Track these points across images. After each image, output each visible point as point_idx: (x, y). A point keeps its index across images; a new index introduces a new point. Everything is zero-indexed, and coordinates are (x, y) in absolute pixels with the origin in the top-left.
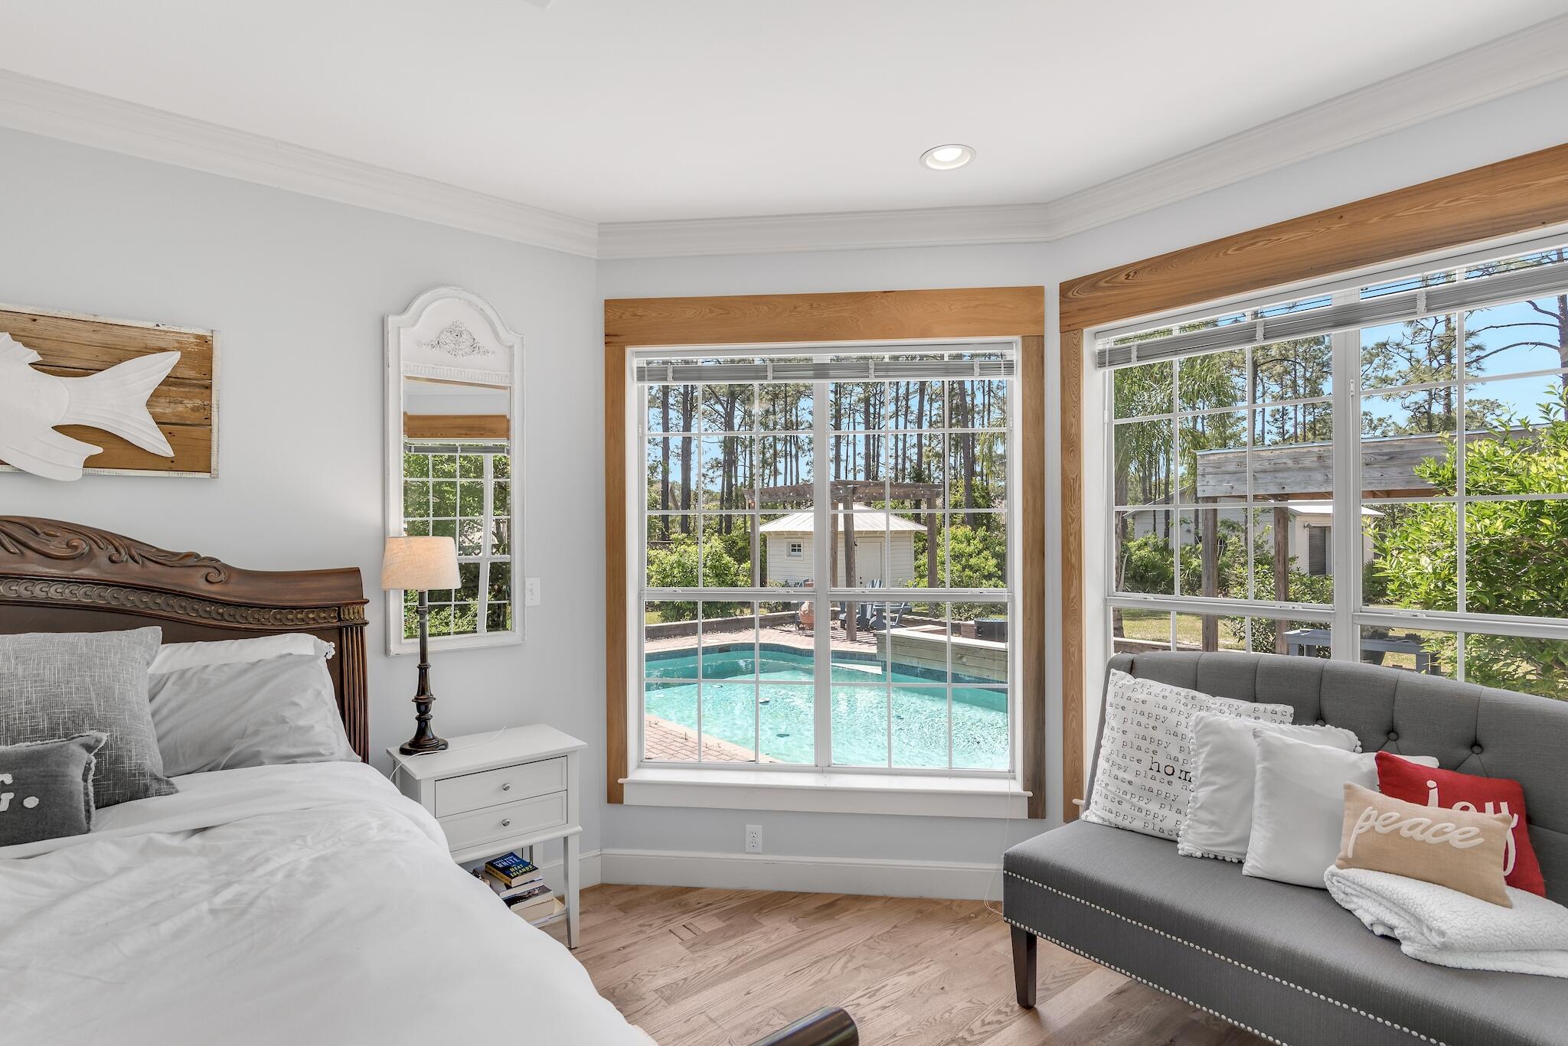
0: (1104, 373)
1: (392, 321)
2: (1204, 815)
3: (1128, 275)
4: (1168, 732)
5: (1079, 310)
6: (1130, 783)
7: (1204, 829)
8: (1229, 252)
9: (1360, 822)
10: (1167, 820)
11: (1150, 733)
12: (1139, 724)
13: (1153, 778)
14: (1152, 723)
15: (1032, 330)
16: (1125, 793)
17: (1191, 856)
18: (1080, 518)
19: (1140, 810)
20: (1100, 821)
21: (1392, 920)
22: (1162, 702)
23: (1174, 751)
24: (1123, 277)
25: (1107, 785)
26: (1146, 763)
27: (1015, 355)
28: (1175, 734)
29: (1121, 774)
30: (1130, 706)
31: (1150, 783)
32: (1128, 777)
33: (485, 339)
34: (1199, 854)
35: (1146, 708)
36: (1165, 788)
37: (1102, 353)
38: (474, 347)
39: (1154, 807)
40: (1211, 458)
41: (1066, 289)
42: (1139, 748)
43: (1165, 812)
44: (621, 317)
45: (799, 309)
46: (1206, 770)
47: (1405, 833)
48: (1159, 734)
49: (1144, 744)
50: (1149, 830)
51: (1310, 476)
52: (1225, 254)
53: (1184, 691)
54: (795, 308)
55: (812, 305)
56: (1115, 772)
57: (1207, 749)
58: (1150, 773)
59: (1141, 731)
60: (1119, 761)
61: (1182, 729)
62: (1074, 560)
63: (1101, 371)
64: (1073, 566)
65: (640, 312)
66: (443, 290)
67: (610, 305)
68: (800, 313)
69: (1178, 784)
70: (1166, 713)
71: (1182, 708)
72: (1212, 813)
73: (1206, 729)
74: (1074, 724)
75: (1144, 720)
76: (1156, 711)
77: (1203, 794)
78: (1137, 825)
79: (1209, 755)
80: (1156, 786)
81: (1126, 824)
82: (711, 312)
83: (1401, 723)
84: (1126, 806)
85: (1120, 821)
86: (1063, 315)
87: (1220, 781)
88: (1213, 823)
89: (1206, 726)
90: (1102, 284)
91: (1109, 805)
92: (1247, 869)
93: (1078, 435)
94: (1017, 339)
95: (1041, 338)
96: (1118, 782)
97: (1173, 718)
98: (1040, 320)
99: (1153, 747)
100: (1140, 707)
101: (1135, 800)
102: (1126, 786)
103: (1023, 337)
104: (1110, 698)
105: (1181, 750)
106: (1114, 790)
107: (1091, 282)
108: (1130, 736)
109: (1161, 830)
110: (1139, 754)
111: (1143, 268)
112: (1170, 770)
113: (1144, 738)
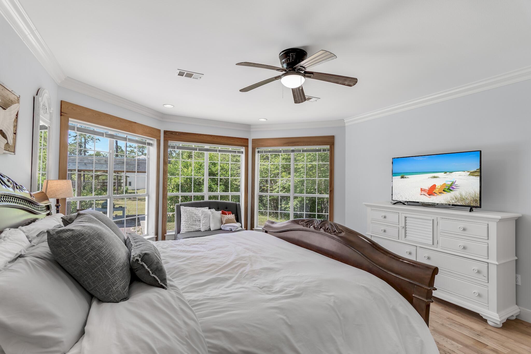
2: (204, 225)
4: (194, 214)
5: (168, 137)
6: (190, 224)
7: (204, 227)
9: (225, 219)
13: (193, 222)
17: (203, 231)
19: (192, 228)
21: (231, 228)
22: (192, 210)
23: (195, 217)
24: (178, 134)
26: (192, 219)
27: (155, 143)
29: (188, 223)
31: (193, 223)
32: (189, 223)
33: (48, 109)
36: (195, 223)
37: (172, 146)
38: (46, 111)
39: (194, 227)
41: (165, 132)
43: (196, 227)
44: (68, 108)
46: (203, 218)
47: (229, 218)
48: (193, 215)
49: (191, 217)
50: (194, 230)
51: (102, 166)
59: (190, 215)
60: (187, 221)
61: (197, 213)
65: (74, 108)
67: (62, 101)
68: (118, 122)
69: (197, 222)
75: (190, 213)
77: (203, 222)
78: (192, 230)
79: (204, 215)
81: (191, 231)
82: (96, 115)
83: (219, 207)
85: (189, 231)
86: (164, 137)
87: (206, 219)
90: (173, 133)
91: (187, 229)
92: (211, 230)
94: (156, 140)
95: (160, 140)
97: (194, 212)
98: (160, 137)
100: (189, 211)
101: (191, 226)
108: (188, 216)
109: (196, 230)
110: (190, 219)
111: (182, 133)
112: (195, 220)
113: (191, 216)
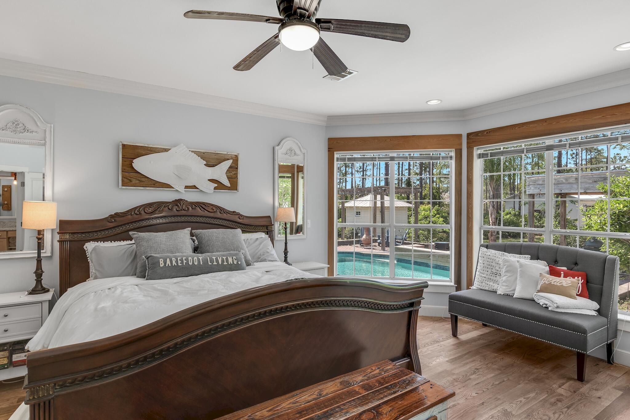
0: (480, 160)
1: (277, 148)
2: (504, 284)
3: (487, 133)
4: (496, 263)
5: (473, 142)
7: (504, 287)
8: (516, 128)
9: (542, 281)
10: (495, 286)
11: (491, 263)
12: (488, 261)
13: (491, 276)
14: (491, 261)
15: (458, 147)
16: (483, 280)
17: (500, 294)
18: (472, 203)
19: (488, 284)
20: (477, 288)
21: (546, 302)
22: (494, 256)
23: (497, 268)
24: (486, 133)
25: (478, 278)
26: (490, 271)
27: (453, 154)
28: (498, 264)
29: (483, 275)
30: (485, 257)
31: (490, 277)
32: (484, 276)
33: (298, 152)
34: (503, 294)
35: (490, 257)
36: (494, 278)
37: (480, 154)
38: (295, 154)
39: (491, 283)
40: (532, 178)
41: (469, 135)
42: (488, 268)
43: (494, 284)
44: (333, 143)
45: (387, 141)
46: (505, 272)
47: (552, 283)
48: (493, 264)
49: (489, 267)
50: (490, 290)
51: (572, 186)
52: (515, 129)
53: (501, 252)
54: (386, 140)
55: (391, 139)
56: (481, 275)
57: (505, 266)
58: (491, 274)
59: (488, 263)
60: (482, 272)
61: (499, 262)
62: (470, 216)
63: (479, 160)
64: (470, 218)
65: (339, 142)
66: (288, 138)
67: (329, 139)
68: (387, 142)
69: (498, 277)
70: (495, 258)
71: (500, 257)
72: (506, 283)
73: (505, 261)
74: (470, 265)
75: (489, 260)
76: (492, 258)
77: (504, 278)
78: (487, 288)
80: (492, 278)
81: (484, 288)
82: (360, 142)
83: (558, 259)
84: (484, 284)
85: (482, 288)
86: (468, 143)
87: (509, 274)
88: (507, 286)
89: (505, 260)
90: (480, 134)
91: (479, 284)
92: (514, 297)
93: (472, 179)
94: (454, 149)
95: (461, 149)
96: (482, 277)
97: (497, 259)
98: (461, 144)
99: (491, 267)
101: (486, 282)
102: (484, 278)
103: (456, 149)
104: (480, 255)
105: (499, 268)
106: (480, 279)
107: (476, 134)
108: (485, 265)
109: (493, 289)
110: (487, 270)
111: (491, 131)
112: (496, 273)
113: (489, 265)
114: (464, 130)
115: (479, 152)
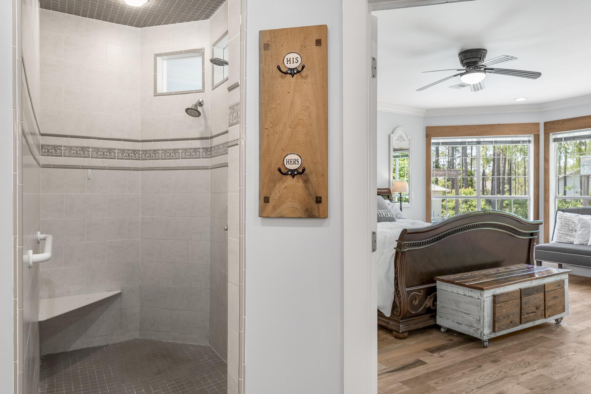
0: (555, 144)
1: (392, 135)
2: (580, 237)
3: (562, 122)
4: (572, 222)
5: (549, 129)
6: (563, 233)
7: (580, 239)
8: (587, 119)
10: (572, 239)
11: (568, 223)
12: (565, 221)
13: (568, 232)
14: (568, 221)
15: (537, 133)
16: (562, 235)
17: (577, 244)
18: (549, 178)
19: (565, 238)
20: (556, 242)
22: (570, 217)
23: (573, 226)
24: (561, 122)
25: (557, 234)
26: (567, 228)
27: (532, 138)
28: (573, 223)
29: (561, 232)
30: (563, 218)
31: (568, 233)
32: (562, 232)
33: (405, 138)
34: (579, 244)
35: (566, 218)
36: (571, 234)
37: (555, 139)
38: (403, 140)
39: (568, 238)
41: (546, 124)
42: (565, 226)
43: (571, 238)
44: (430, 130)
45: (476, 128)
46: (580, 228)
48: (570, 223)
49: (566, 225)
50: (567, 242)
52: (586, 119)
53: (575, 214)
54: (475, 128)
56: (559, 232)
57: (581, 223)
58: (568, 231)
59: (565, 223)
60: (560, 229)
61: (575, 221)
62: (547, 188)
63: (554, 143)
64: (547, 189)
65: (435, 129)
66: (399, 128)
67: (427, 128)
69: (574, 233)
70: (571, 219)
71: (575, 217)
73: (580, 220)
74: (547, 227)
76: (569, 218)
77: (579, 232)
78: (565, 241)
79: (581, 224)
80: (569, 233)
81: (562, 241)
82: (453, 129)
84: (562, 238)
85: (560, 241)
86: (545, 130)
87: (583, 229)
88: (582, 238)
89: (580, 219)
90: (555, 123)
91: (558, 238)
92: (588, 245)
93: (549, 158)
94: (533, 135)
95: (539, 135)
96: (560, 234)
97: (573, 219)
98: (539, 131)
99: (568, 226)
100: (565, 218)
101: (564, 237)
102: (562, 234)
103: (534, 135)
104: (557, 217)
105: (575, 226)
106: (559, 235)
107: (553, 123)
108: (563, 224)
109: (570, 242)
110: (565, 227)
111: (566, 121)
112: (572, 230)
113: (566, 224)
114: (541, 120)
115: (554, 137)
